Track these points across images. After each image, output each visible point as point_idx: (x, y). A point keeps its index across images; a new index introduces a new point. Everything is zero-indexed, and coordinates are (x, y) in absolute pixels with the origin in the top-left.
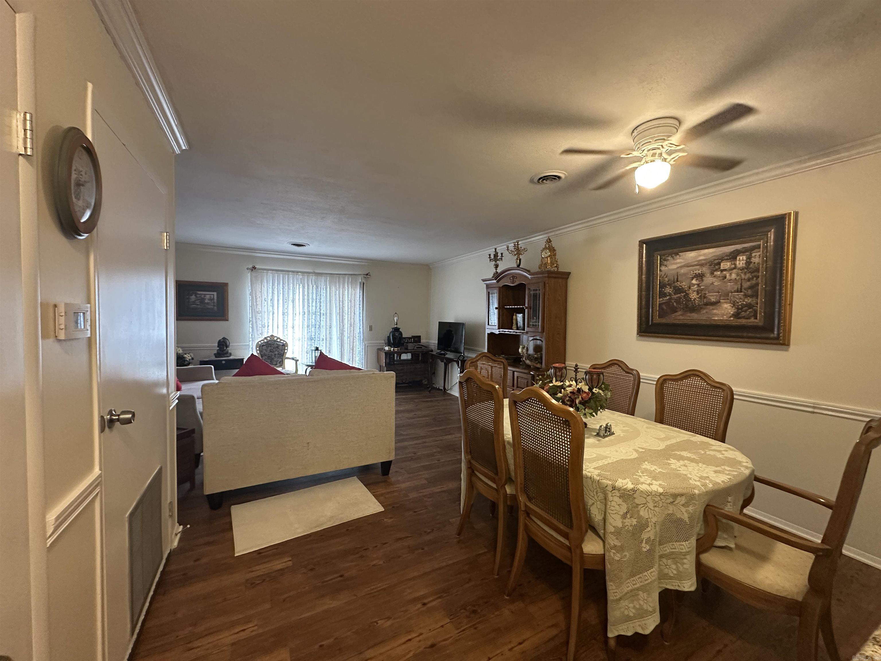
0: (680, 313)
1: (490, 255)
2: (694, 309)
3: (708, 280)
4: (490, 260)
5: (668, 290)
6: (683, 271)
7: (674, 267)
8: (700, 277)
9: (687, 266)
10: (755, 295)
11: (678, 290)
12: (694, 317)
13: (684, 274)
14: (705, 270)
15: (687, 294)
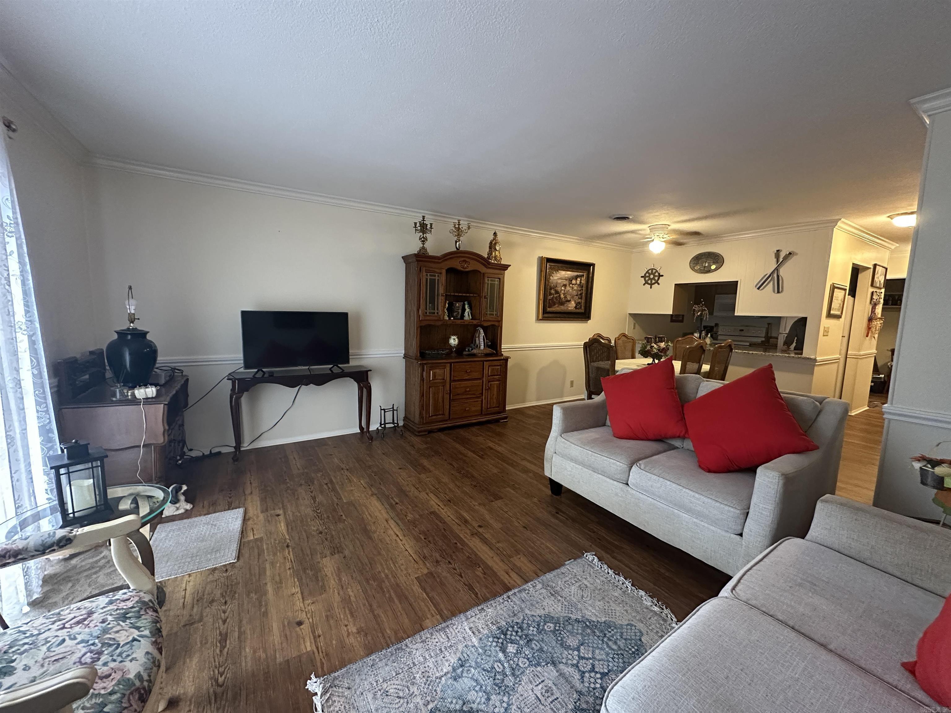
0: (557, 305)
1: (416, 224)
2: (562, 304)
3: (568, 288)
4: (416, 230)
5: (553, 291)
6: (559, 281)
7: (556, 278)
8: (565, 286)
9: (561, 279)
10: (581, 298)
11: (557, 292)
12: (562, 308)
13: (560, 283)
14: (567, 282)
15: (560, 295)
